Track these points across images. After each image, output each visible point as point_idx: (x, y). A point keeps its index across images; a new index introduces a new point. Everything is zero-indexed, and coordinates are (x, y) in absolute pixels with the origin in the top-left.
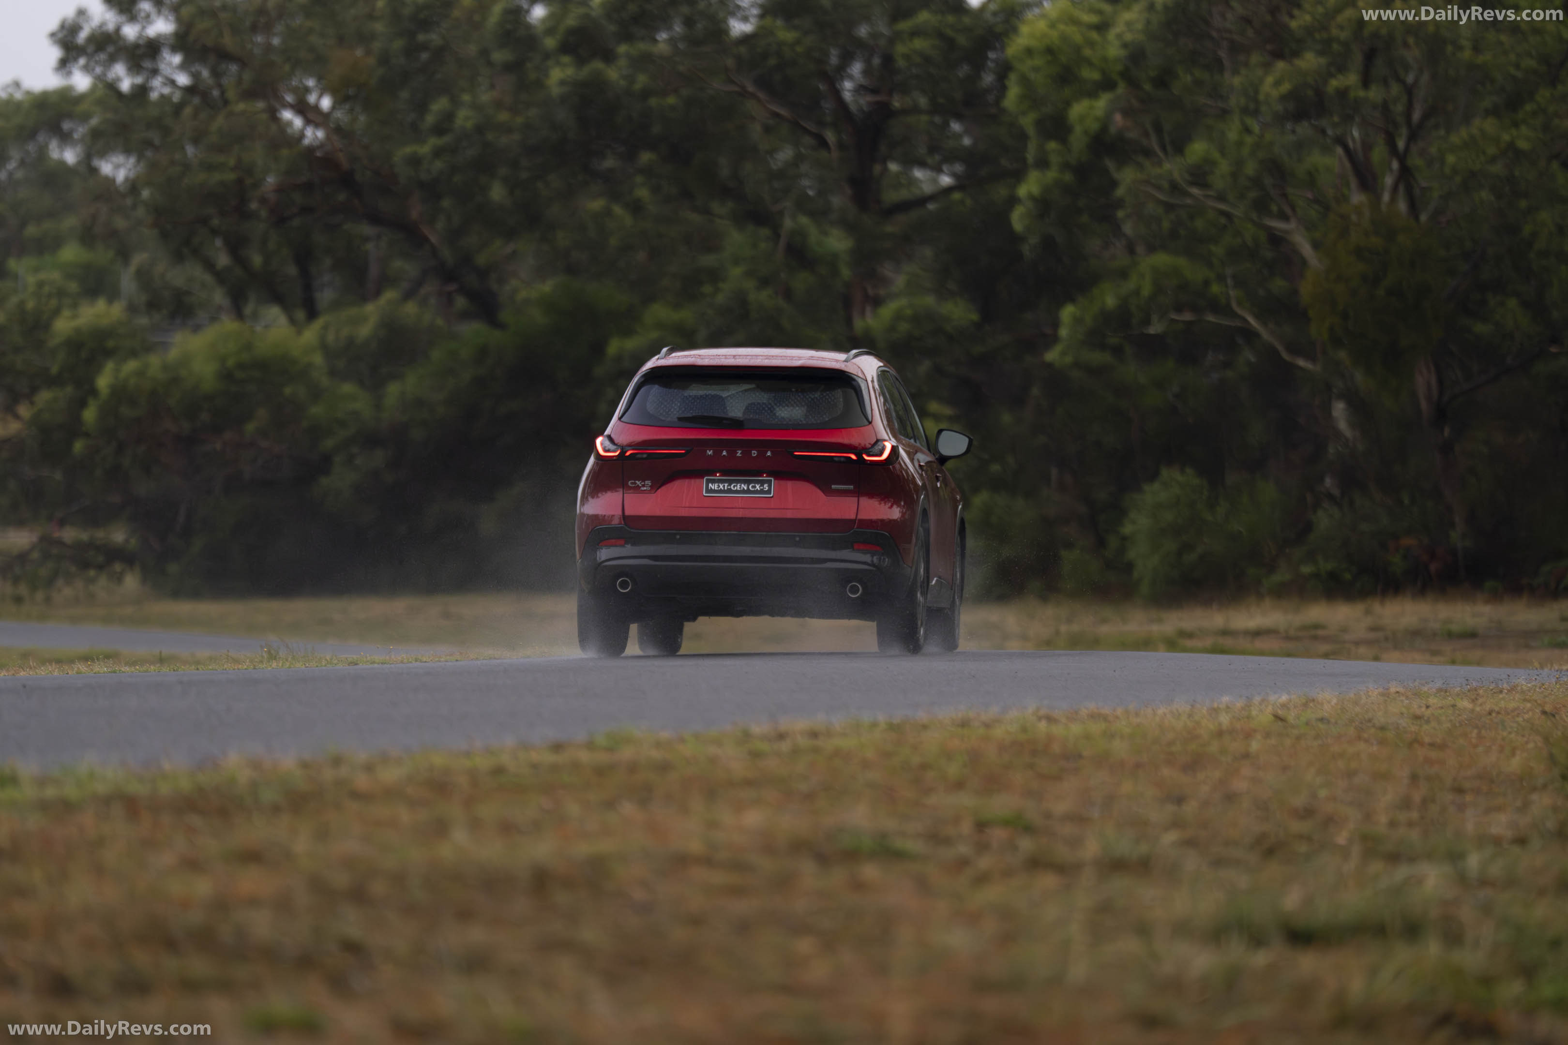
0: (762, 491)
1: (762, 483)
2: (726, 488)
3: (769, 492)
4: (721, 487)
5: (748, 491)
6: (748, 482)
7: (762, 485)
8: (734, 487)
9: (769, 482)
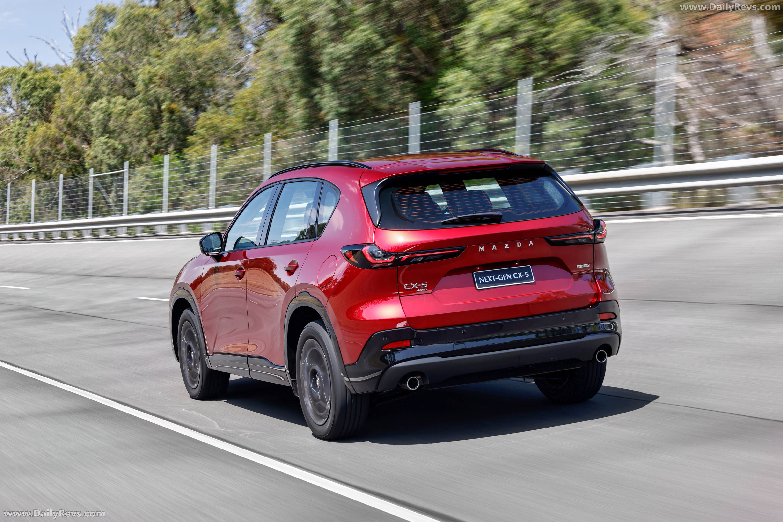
0: (525, 279)
1: (522, 271)
2: (494, 280)
3: (530, 278)
4: (490, 279)
5: (513, 280)
6: (511, 272)
7: (523, 273)
8: (501, 277)
9: (528, 269)
